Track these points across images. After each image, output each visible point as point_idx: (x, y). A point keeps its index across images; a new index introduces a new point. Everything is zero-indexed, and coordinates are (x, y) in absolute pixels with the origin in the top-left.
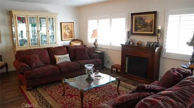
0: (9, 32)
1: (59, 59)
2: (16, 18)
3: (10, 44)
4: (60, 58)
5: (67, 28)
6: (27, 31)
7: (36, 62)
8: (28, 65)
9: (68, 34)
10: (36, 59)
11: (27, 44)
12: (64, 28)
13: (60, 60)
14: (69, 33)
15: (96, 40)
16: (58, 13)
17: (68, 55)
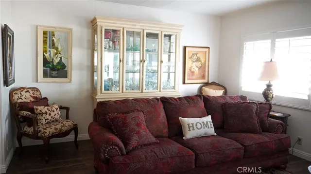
0: (86, 62)
1: (189, 127)
2: (101, 33)
3: (87, 86)
4: (193, 124)
5: (195, 57)
6: (121, 61)
7: (138, 133)
8: (120, 138)
9: (196, 70)
10: (138, 125)
11: (119, 87)
12: (191, 58)
13: (193, 129)
14: (200, 68)
15: (269, 86)
16: (183, 26)
17: (209, 119)
